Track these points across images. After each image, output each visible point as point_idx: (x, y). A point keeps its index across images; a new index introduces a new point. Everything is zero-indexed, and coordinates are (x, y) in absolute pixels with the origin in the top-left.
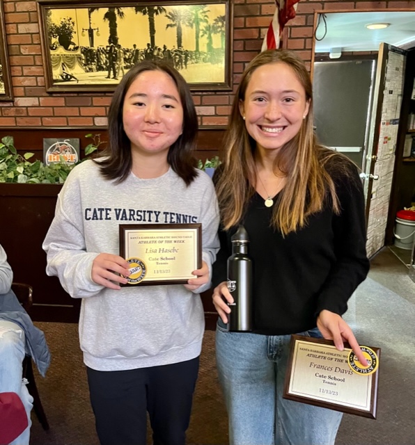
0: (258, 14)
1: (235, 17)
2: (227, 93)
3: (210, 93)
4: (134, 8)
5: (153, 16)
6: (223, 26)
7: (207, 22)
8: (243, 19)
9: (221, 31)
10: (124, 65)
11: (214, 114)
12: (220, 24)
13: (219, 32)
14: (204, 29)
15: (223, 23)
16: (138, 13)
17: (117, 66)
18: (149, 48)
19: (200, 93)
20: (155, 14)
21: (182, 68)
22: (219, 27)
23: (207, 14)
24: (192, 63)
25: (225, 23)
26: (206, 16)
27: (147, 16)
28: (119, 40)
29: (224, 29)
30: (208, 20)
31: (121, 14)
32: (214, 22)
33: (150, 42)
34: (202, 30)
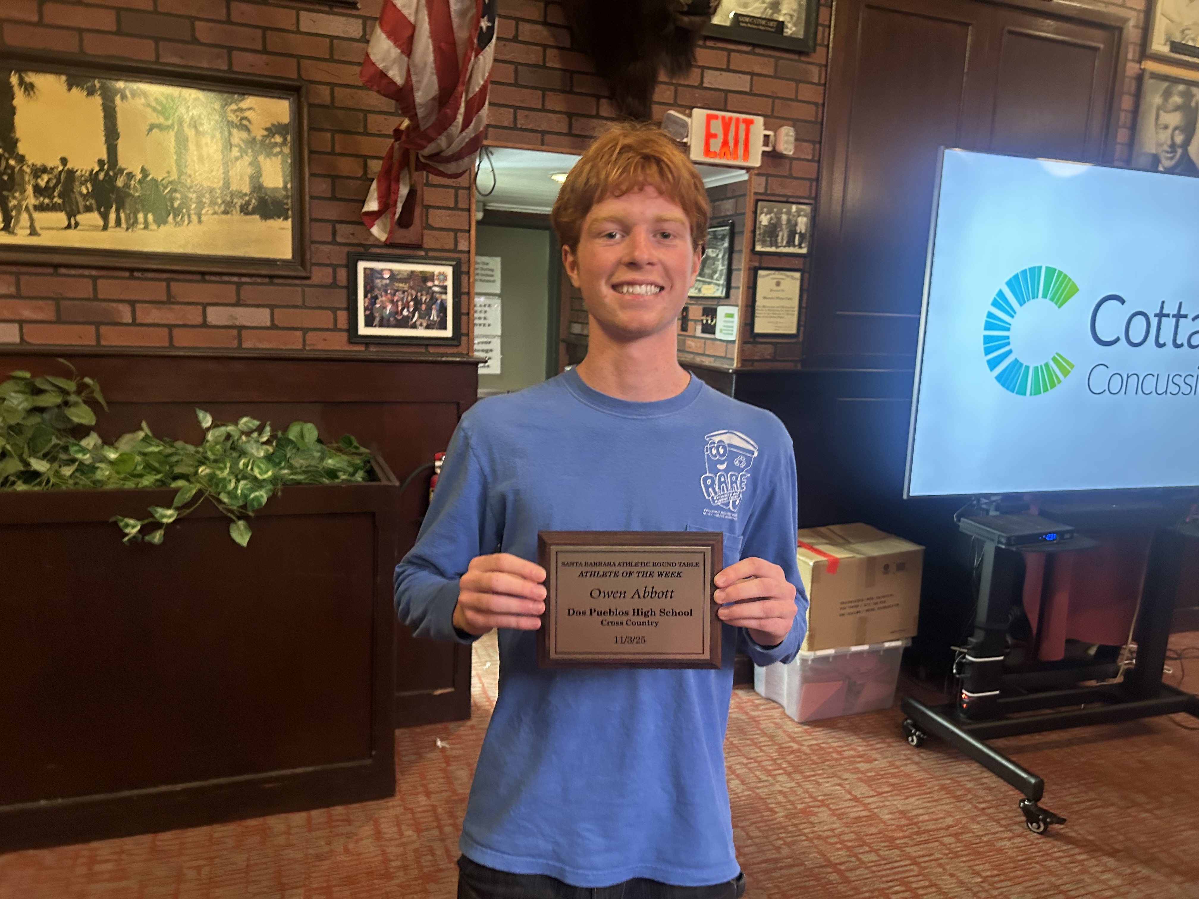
0: (362, 130)
1: (310, 129)
2: (297, 282)
3: (259, 280)
4: (64, 78)
5: (113, 101)
6: (284, 143)
7: (248, 130)
8: (328, 135)
9: (281, 152)
10: (32, 201)
11: (268, 324)
12: (278, 139)
13: (276, 155)
14: (243, 146)
15: (285, 139)
16: (74, 90)
17: (13, 203)
18: (102, 169)
19: (235, 279)
20: (118, 99)
21: (190, 222)
22: (276, 144)
23: (248, 114)
24: (215, 213)
25: (289, 138)
26: (245, 118)
27: (97, 100)
28: (19, 145)
29: (286, 150)
30: (251, 127)
31: (29, 88)
32: (266, 133)
33: (105, 157)
34: (238, 146)
